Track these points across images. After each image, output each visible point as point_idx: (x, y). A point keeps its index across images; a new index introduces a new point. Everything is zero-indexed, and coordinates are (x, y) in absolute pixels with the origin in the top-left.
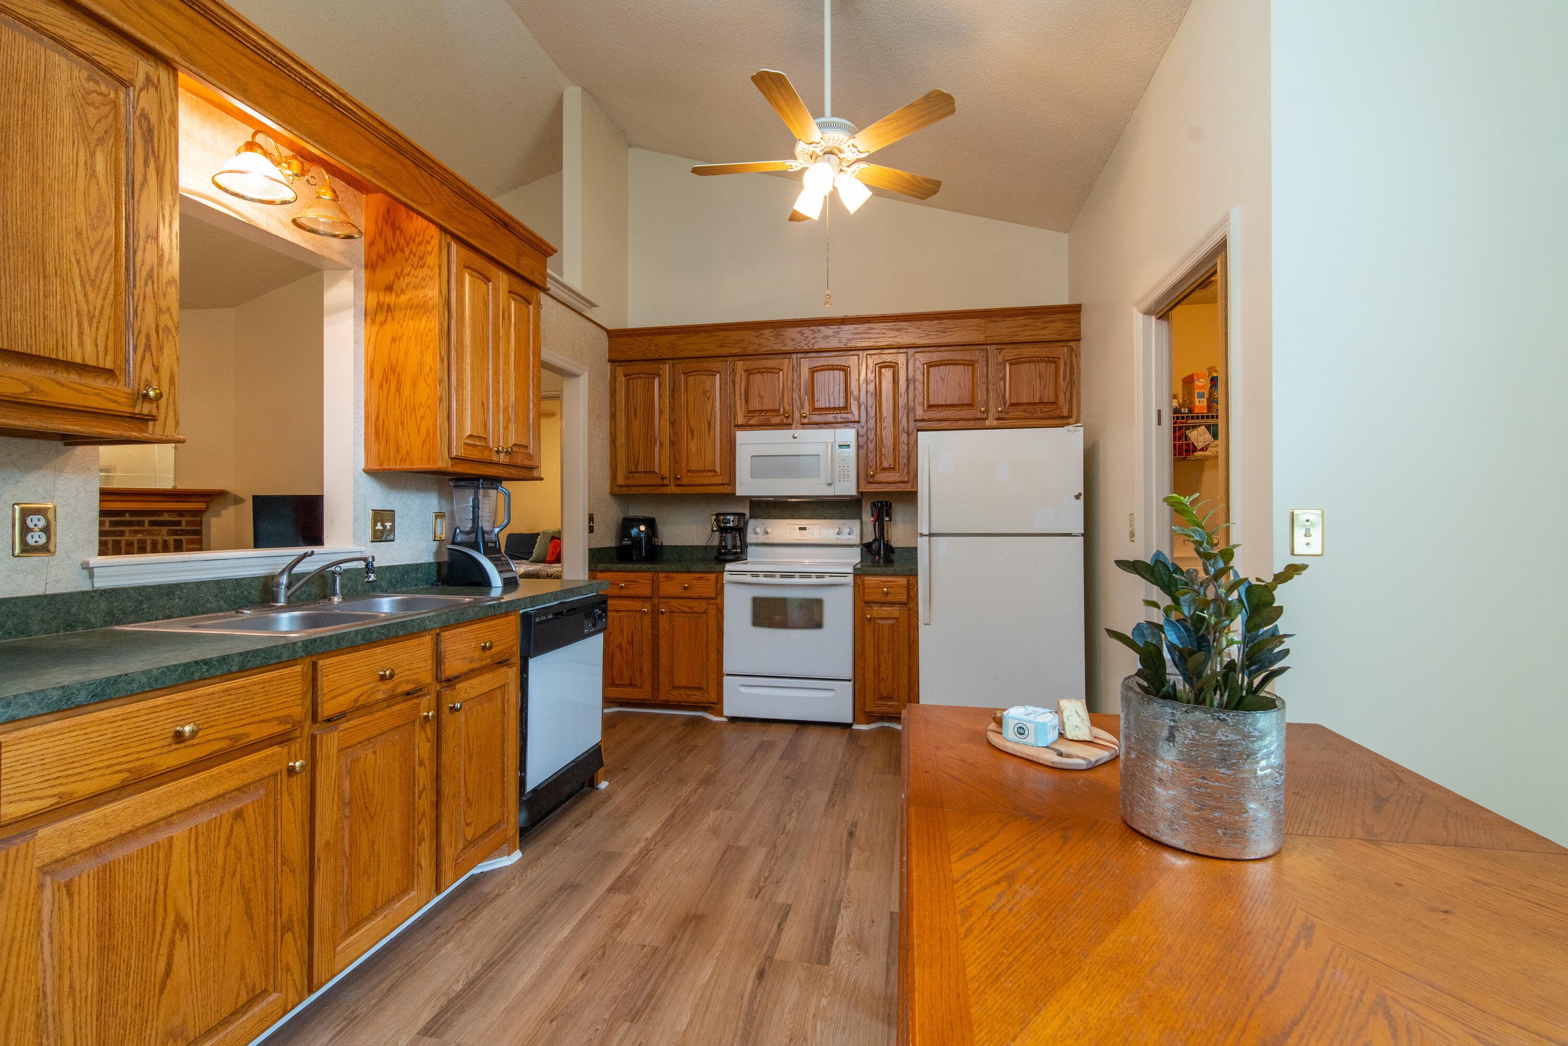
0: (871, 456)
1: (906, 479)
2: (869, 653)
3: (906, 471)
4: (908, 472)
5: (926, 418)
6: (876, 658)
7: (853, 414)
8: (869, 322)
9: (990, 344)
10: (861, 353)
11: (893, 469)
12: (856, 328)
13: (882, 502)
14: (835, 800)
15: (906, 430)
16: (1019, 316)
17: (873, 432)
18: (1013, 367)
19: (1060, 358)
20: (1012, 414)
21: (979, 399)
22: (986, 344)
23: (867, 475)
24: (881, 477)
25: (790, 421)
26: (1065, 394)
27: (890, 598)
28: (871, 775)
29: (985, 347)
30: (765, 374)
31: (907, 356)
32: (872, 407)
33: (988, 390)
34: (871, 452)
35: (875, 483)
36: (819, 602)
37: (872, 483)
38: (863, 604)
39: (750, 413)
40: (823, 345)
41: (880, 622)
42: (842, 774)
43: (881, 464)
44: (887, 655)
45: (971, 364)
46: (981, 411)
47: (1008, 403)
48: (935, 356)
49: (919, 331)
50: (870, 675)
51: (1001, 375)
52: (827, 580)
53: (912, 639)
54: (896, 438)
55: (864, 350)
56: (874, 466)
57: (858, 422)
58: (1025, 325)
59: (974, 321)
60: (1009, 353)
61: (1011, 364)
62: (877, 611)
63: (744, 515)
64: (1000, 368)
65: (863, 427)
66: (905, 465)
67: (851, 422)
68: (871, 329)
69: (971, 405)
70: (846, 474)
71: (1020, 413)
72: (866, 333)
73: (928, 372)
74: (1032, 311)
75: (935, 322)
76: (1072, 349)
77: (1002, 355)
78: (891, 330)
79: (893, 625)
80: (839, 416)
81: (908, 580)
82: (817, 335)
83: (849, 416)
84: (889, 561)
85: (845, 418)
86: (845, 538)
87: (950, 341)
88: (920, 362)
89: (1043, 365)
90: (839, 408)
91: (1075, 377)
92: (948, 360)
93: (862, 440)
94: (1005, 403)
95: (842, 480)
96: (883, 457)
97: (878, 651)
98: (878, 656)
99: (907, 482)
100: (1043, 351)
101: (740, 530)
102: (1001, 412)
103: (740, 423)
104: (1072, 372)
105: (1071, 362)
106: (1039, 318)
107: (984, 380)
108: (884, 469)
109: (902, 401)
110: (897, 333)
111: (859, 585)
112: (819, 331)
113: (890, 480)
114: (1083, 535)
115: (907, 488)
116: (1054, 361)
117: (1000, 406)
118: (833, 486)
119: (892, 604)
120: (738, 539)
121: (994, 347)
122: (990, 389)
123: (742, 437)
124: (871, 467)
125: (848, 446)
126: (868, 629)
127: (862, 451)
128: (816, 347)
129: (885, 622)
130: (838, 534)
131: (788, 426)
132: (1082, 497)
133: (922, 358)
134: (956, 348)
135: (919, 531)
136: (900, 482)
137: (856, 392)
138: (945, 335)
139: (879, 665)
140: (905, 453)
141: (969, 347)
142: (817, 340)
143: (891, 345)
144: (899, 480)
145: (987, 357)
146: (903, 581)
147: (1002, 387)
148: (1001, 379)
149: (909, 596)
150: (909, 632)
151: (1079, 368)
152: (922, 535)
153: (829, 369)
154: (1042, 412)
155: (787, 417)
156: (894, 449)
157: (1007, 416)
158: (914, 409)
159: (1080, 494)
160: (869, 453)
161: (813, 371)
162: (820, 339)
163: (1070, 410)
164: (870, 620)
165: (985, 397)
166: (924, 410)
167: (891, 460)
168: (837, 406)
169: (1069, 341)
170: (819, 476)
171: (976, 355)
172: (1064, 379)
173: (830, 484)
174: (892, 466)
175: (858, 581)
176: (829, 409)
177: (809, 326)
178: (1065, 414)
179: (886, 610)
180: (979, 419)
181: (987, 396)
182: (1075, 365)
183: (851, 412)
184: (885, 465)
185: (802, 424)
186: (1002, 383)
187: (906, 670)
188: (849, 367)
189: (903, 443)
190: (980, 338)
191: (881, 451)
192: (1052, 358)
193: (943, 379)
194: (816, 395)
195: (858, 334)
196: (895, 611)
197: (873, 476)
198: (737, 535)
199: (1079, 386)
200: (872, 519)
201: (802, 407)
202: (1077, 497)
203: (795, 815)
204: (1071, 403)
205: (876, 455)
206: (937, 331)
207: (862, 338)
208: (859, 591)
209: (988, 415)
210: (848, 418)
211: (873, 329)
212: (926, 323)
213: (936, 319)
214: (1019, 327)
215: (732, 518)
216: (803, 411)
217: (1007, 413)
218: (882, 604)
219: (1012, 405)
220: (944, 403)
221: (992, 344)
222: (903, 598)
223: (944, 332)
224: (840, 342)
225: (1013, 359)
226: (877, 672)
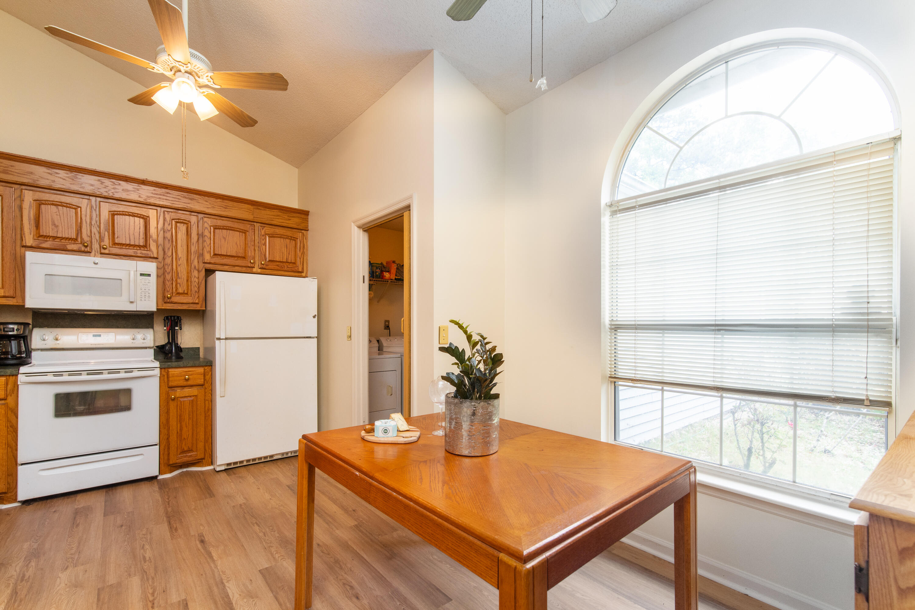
0: (168, 283)
1: (197, 301)
2: (173, 422)
3: (197, 296)
4: (198, 297)
5: (212, 262)
6: (179, 425)
7: (152, 252)
8: (166, 188)
9: (256, 222)
10: (159, 209)
11: (187, 294)
12: (155, 190)
13: (174, 317)
14: (175, 526)
15: (197, 268)
16: (274, 209)
17: (170, 267)
18: (271, 239)
19: (297, 239)
20: (270, 267)
21: (250, 254)
22: (254, 222)
23: (164, 297)
24: (176, 299)
25: (88, 249)
26: (300, 259)
27: (189, 383)
28: (193, 503)
29: (253, 223)
30: (60, 207)
31: (198, 218)
32: (169, 249)
33: (255, 250)
34: (168, 281)
35: (172, 303)
36: (128, 392)
37: (169, 303)
38: (168, 389)
39: (40, 236)
40: (124, 196)
41: (182, 400)
42: (170, 509)
43: (176, 290)
44: (187, 420)
45: (244, 232)
46: (250, 262)
47: (268, 260)
48: (219, 222)
49: (208, 203)
50: (173, 438)
51: (263, 242)
52: (136, 374)
53: (207, 408)
54: (189, 273)
55: (161, 207)
56: (171, 291)
57: (157, 258)
58: (278, 216)
59: (247, 206)
60: (269, 230)
61: (269, 237)
62: (179, 393)
63: (29, 324)
64: (263, 238)
65: (161, 263)
66: (196, 292)
67: (151, 258)
68: (168, 193)
69: (244, 258)
70: (147, 295)
71: (274, 266)
72: (164, 195)
73: (214, 232)
74: (282, 208)
75: (219, 200)
76: (304, 235)
77: (264, 230)
78: (185, 198)
79: (192, 401)
80: (139, 251)
81: (205, 370)
82: (116, 186)
83: (148, 252)
84: (179, 358)
85: (145, 254)
86: (139, 342)
87: (228, 214)
88: (208, 224)
89: (288, 241)
90: (139, 246)
91: (305, 250)
92: (228, 227)
93: (161, 271)
94: (266, 259)
95: (143, 299)
96: (178, 285)
97: (180, 419)
98: (181, 423)
99: (198, 304)
100: (289, 233)
101: (24, 338)
102: (263, 264)
103: (29, 244)
104: (304, 247)
105: (303, 242)
106: (286, 213)
107: (253, 243)
108: (179, 294)
109: (193, 249)
110: (189, 201)
111: (164, 375)
112: (120, 184)
113: (185, 301)
114: (316, 337)
115: (198, 307)
116: (294, 239)
117: (263, 261)
118: (135, 304)
119: (191, 386)
120: (23, 345)
121: (259, 224)
122: (256, 249)
123: (31, 257)
124: (168, 291)
125: (149, 275)
126: (172, 405)
127: (161, 279)
128: (117, 196)
129: (185, 399)
130: (133, 339)
131: (88, 253)
132: (316, 317)
133: (209, 221)
134: (234, 220)
135: (217, 336)
136: (192, 303)
137: (154, 236)
138: (226, 210)
139: (181, 430)
140: (196, 284)
141: (243, 222)
142: (117, 190)
143: (185, 208)
144: (191, 301)
145: (254, 230)
146: (201, 370)
147: (264, 249)
148: (263, 245)
149: (205, 380)
150: (205, 404)
151: (307, 246)
152: (219, 339)
153: (130, 215)
154: (288, 267)
155: (86, 247)
156: (187, 281)
157: (267, 267)
158: (202, 255)
159: (315, 315)
160: (167, 282)
161: (113, 214)
162: (121, 191)
163: (303, 268)
164: (173, 400)
165: (253, 254)
166: (211, 257)
167: (185, 288)
168: (137, 244)
169: (302, 230)
170: (121, 295)
171: (247, 227)
172: (300, 251)
173: (132, 302)
174: (186, 292)
175: (163, 373)
176: (130, 245)
177: (110, 178)
178: (300, 270)
179: (187, 391)
180: (249, 267)
181: (254, 254)
182: (305, 244)
183: (150, 250)
184: (180, 290)
185: (101, 253)
186: (264, 247)
187: (203, 429)
188: (148, 217)
189: (195, 277)
190: (250, 217)
191: (176, 281)
192: (293, 237)
193: (225, 239)
194: (116, 232)
195: (157, 194)
196: (194, 391)
197: (170, 298)
198: (22, 342)
199: (307, 255)
200: (165, 328)
201: (101, 239)
202: (314, 317)
203: (147, 547)
204: (303, 265)
205: (172, 284)
206: (220, 206)
207: (160, 198)
208: (164, 380)
209: (255, 265)
210: (148, 254)
211: (170, 194)
212: (213, 199)
213: (220, 198)
214: (274, 216)
215: (15, 327)
216: (102, 244)
217: (267, 265)
218: (183, 387)
219: (270, 261)
220: (225, 254)
221: (258, 222)
222: (201, 381)
223: (226, 208)
224: (140, 197)
225: (271, 234)
226: (180, 435)
